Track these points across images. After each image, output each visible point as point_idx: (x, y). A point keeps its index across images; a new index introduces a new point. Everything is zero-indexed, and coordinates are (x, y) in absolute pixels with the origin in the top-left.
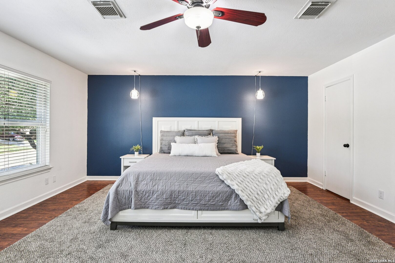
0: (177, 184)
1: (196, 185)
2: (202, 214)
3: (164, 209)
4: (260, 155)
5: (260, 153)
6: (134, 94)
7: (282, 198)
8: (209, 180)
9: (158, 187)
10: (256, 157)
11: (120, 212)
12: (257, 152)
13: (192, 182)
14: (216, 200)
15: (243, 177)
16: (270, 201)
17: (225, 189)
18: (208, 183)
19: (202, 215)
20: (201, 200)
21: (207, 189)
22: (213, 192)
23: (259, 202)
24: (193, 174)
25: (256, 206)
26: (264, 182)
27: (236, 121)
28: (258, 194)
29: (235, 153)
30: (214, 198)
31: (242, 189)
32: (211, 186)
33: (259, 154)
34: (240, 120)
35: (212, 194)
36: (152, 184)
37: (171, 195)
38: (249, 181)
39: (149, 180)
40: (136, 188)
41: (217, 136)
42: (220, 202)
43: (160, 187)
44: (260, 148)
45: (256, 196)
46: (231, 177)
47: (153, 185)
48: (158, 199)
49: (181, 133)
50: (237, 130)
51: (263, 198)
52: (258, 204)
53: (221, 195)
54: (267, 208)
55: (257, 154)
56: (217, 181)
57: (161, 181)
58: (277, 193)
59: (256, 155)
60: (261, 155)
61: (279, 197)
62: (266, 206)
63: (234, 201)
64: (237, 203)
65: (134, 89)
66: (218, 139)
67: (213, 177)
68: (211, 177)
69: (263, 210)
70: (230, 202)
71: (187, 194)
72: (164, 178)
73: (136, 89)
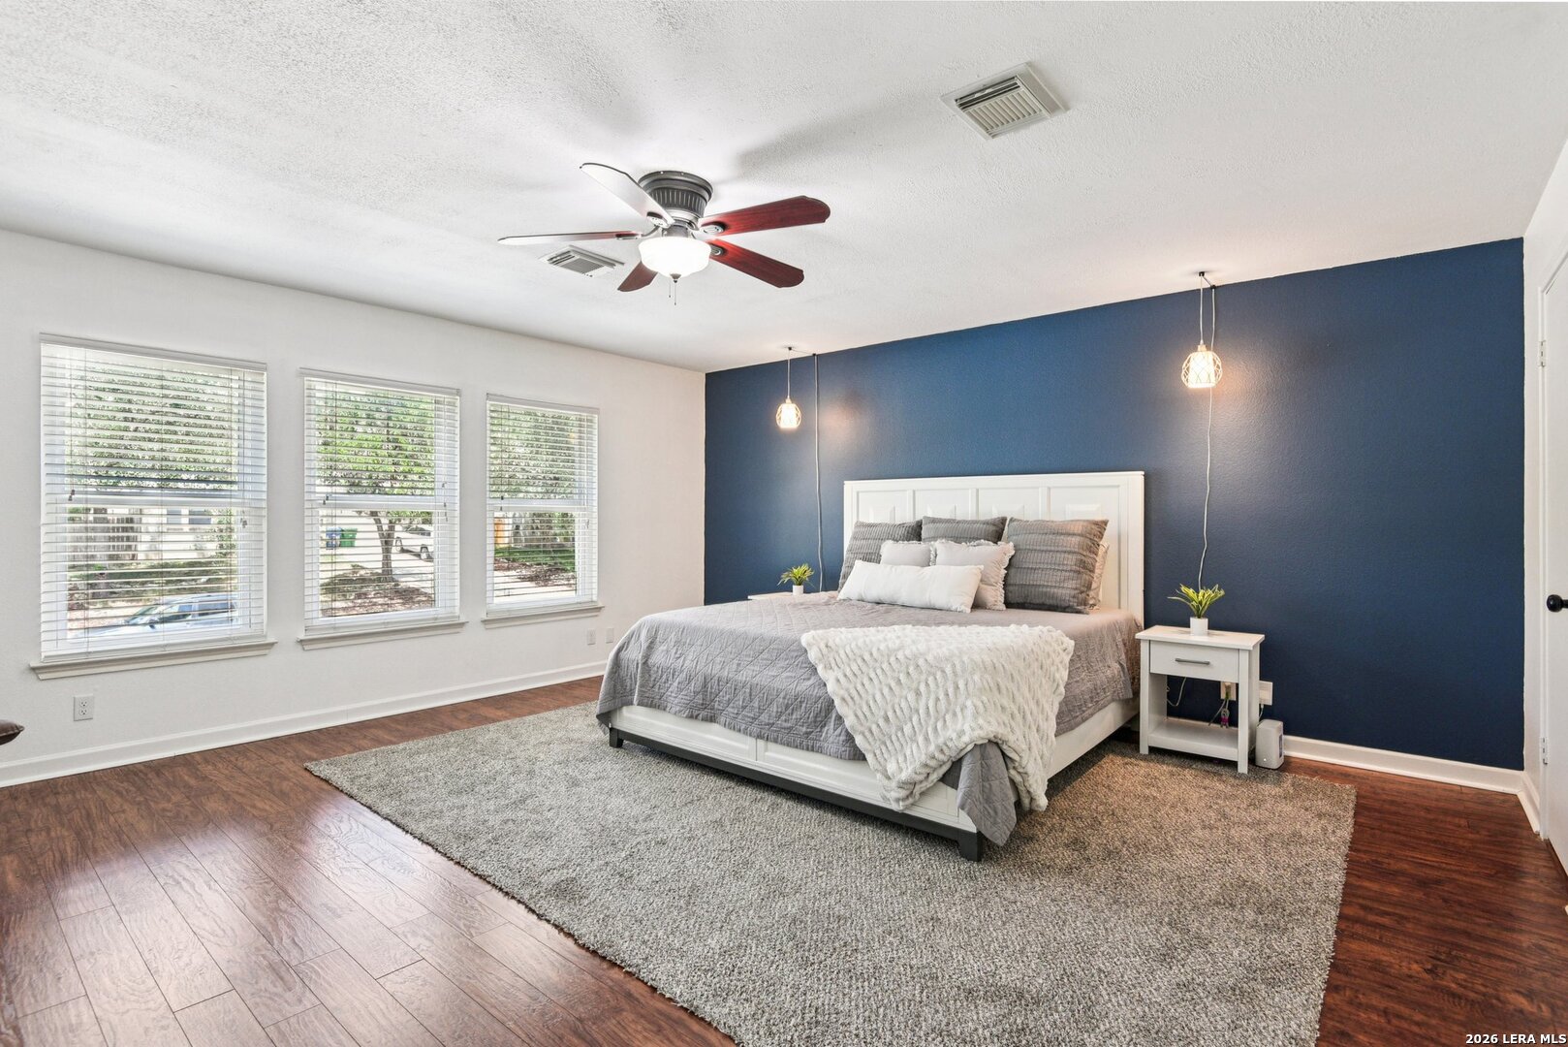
0: (718, 659)
1: (755, 668)
2: (766, 750)
3: (691, 717)
4: (1209, 629)
5: (1204, 616)
6: (788, 416)
7: (950, 744)
8: (786, 660)
9: (684, 661)
10: (1189, 633)
11: (625, 709)
12: (1194, 616)
13: (750, 659)
14: (794, 717)
15: (859, 661)
16: (914, 746)
17: (816, 691)
18: (783, 668)
19: (767, 754)
20: (761, 711)
21: (777, 684)
22: (786, 695)
23: (888, 743)
24: (754, 639)
25: (878, 752)
26: (914, 685)
27: (1118, 486)
28: (887, 719)
29: (1068, 607)
30: (790, 711)
31: (846, 696)
32: (787, 677)
33: (1205, 622)
34: (1136, 478)
35: (784, 698)
36: (676, 653)
37: (705, 686)
38: (873, 675)
39: (673, 644)
40: (647, 657)
41: (1011, 544)
42: (803, 726)
43: (687, 663)
44: (1204, 596)
45: (881, 722)
46: (831, 659)
47: (677, 656)
48: (682, 690)
49: (902, 531)
50: (1105, 523)
51: (899, 734)
52: (884, 748)
53: (804, 705)
54: (903, 765)
55: (1194, 621)
56: (804, 665)
57: (693, 649)
58: (940, 725)
59: (1189, 627)
60: (1211, 627)
61: (941, 740)
62: (901, 759)
63: (835, 730)
64: (840, 735)
65: (788, 400)
66: (1013, 553)
67: (796, 654)
68: (793, 654)
69: (891, 767)
70: (826, 728)
71: (735, 689)
72: (699, 643)
73: (793, 401)
